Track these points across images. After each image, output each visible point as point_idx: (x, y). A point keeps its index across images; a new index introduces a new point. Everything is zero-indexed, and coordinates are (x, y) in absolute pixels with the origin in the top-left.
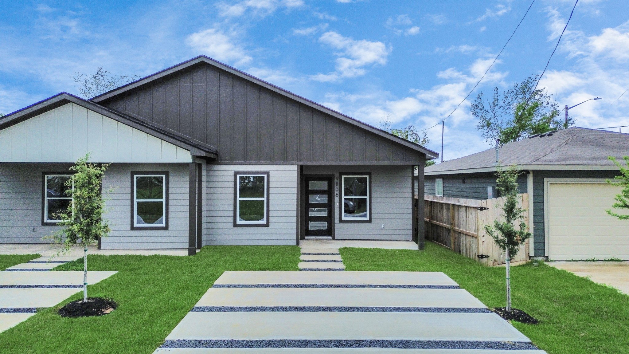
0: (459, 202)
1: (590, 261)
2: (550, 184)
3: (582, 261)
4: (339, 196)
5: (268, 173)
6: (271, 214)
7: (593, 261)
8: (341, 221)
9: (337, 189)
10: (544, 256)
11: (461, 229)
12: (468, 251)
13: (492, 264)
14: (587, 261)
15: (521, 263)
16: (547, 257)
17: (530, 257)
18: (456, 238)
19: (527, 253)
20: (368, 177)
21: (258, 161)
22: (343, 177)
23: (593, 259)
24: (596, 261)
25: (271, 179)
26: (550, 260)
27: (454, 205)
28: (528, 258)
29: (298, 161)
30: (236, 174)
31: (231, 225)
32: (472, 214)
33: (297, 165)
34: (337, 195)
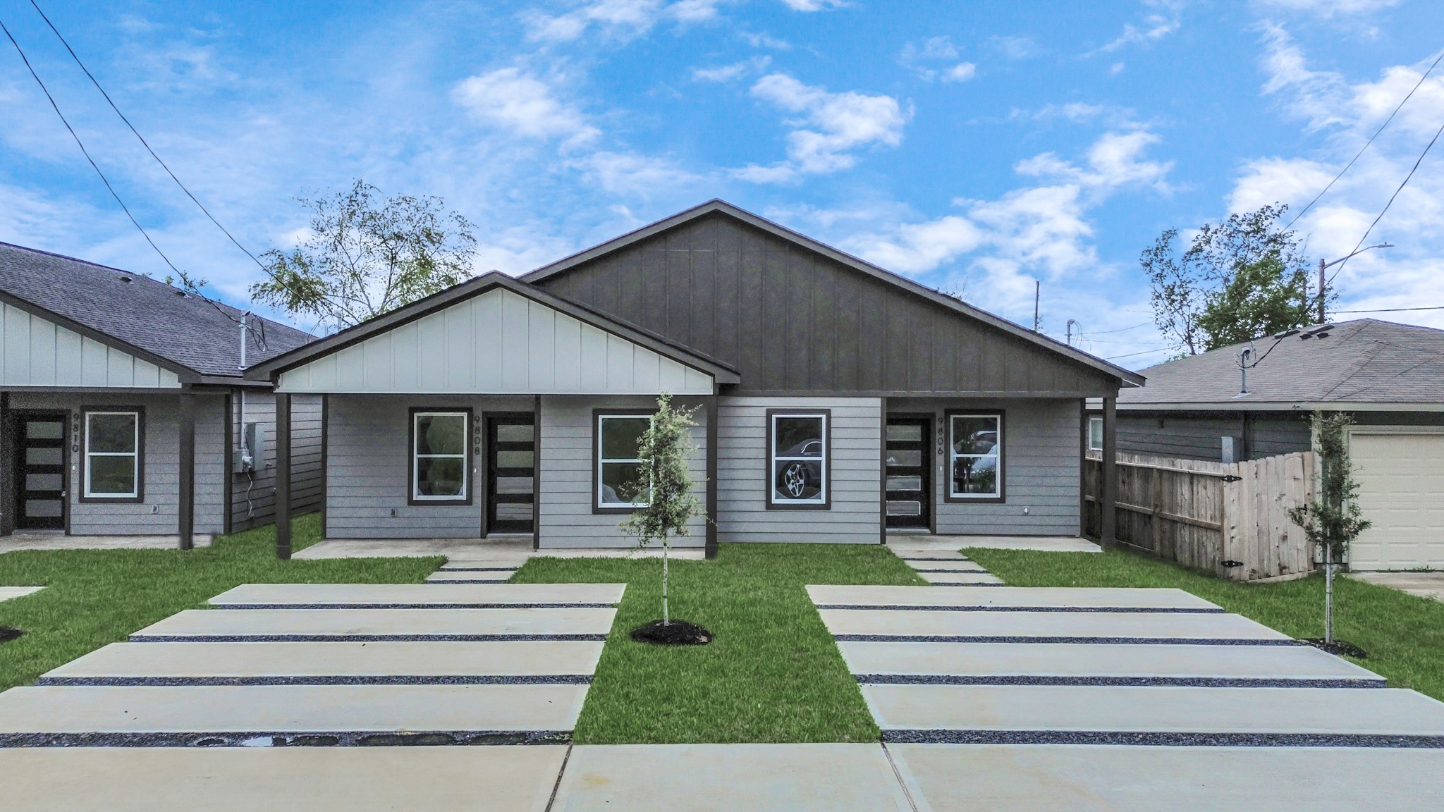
0: (1173, 465)
1: (1419, 571)
2: (1353, 435)
3: (1405, 571)
4: (943, 454)
5: (828, 412)
6: (834, 486)
7: (1425, 571)
8: (948, 500)
9: (940, 441)
10: (1340, 563)
11: (1179, 515)
12: (1196, 555)
13: (1248, 577)
14: (1414, 571)
15: (1300, 575)
16: (1346, 564)
17: (1315, 565)
18: (1164, 532)
19: (1311, 557)
20: (998, 417)
21: (810, 388)
22: (952, 417)
23: (1425, 567)
24: (1431, 571)
25: (834, 423)
26: (1350, 571)
27: (1160, 471)
28: (1312, 567)
29: (882, 389)
30: (769, 413)
31: (762, 506)
32: (1206, 488)
33: (882, 397)
34: (940, 452)
